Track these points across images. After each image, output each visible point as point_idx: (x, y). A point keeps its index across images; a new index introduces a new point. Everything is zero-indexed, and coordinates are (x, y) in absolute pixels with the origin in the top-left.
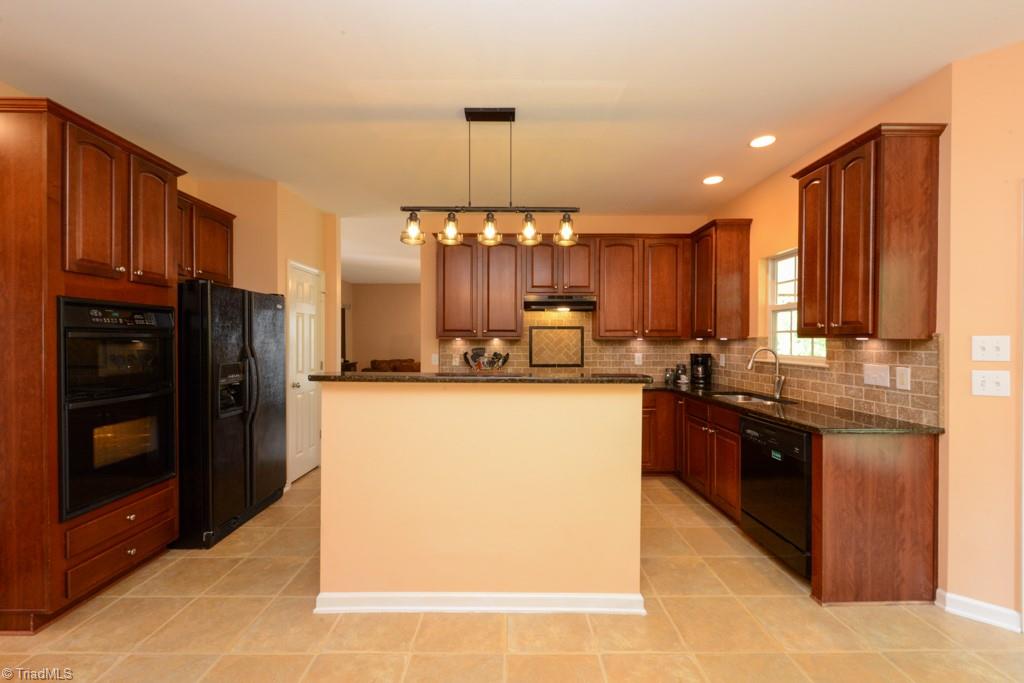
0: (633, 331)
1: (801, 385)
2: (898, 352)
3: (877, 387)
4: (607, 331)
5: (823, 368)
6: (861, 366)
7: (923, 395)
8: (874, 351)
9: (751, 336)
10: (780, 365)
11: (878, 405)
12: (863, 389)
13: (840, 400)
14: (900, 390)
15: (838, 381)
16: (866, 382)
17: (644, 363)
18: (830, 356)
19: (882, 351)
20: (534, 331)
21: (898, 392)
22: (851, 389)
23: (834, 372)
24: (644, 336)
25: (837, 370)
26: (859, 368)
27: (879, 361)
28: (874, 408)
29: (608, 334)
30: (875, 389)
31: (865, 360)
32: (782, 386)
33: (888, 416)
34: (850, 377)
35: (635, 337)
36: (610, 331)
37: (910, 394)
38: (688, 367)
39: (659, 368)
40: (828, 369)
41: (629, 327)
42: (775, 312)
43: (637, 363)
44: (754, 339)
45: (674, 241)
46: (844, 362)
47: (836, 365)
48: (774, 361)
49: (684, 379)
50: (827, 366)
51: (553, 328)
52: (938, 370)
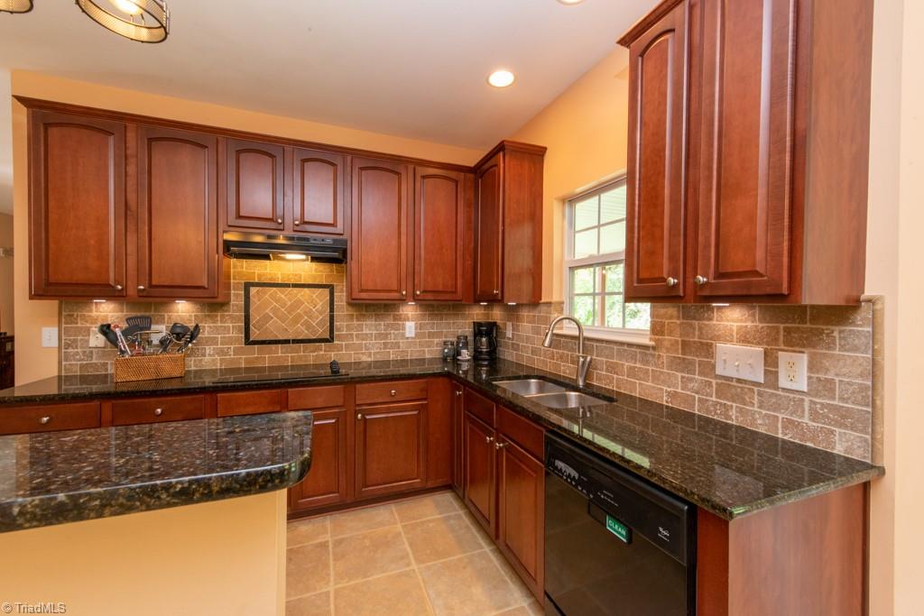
0: (399, 291)
1: (612, 368)
2: (782, 326)
3: (739, 380)
4: (362, 291)
5: (646, 347)
6: (710, 346)
7: (836, 403)
8: (735, 325)
9: (544, 300)
10: (585, 339)
11: (740, 411)
12: (714, 382)
13: (674, 395)
14: (784, 389)
15: (670, 367)
16: (719, 371)
17: (416, 335)
18: (656, 329)
19: (749, 324)
20: (253, 290)
21: (780, 392)
22: (691, 380)
23: (664, 354)
24: (415, 298)
25: (668, 350)
26: (707, 349)
27: (744, 339)
28: (733, 413)
29: (364, 295)
30: (734, 383)
31: (718, 338)
32: (588, 370)
33: (762, 430)
34: (692, 363)
35: (403, 300)
36: (367, 291)
37: (807, 399)
38: (471, 338)
39: (436, 340)
40: (654, 348)
41: (395, 287)
42: (572, 269)
43: (407, 335)
44: (549, 304)
45: (452, 174)
46: (680, 339)
47: (666, 344)
48: (576, 333)
49: (466, 355)
50: (652, 343)
51: (287, 286)
52: (874, 363)
